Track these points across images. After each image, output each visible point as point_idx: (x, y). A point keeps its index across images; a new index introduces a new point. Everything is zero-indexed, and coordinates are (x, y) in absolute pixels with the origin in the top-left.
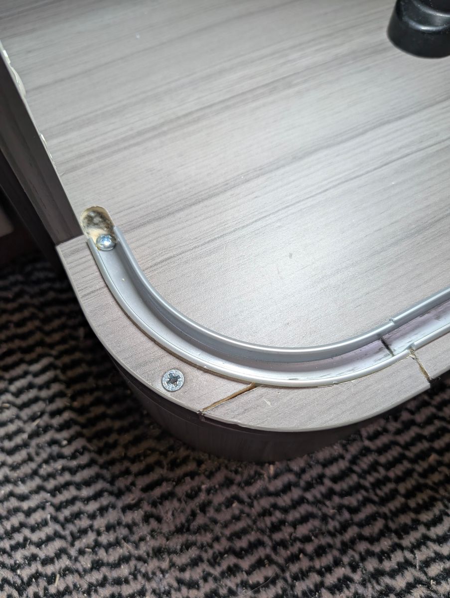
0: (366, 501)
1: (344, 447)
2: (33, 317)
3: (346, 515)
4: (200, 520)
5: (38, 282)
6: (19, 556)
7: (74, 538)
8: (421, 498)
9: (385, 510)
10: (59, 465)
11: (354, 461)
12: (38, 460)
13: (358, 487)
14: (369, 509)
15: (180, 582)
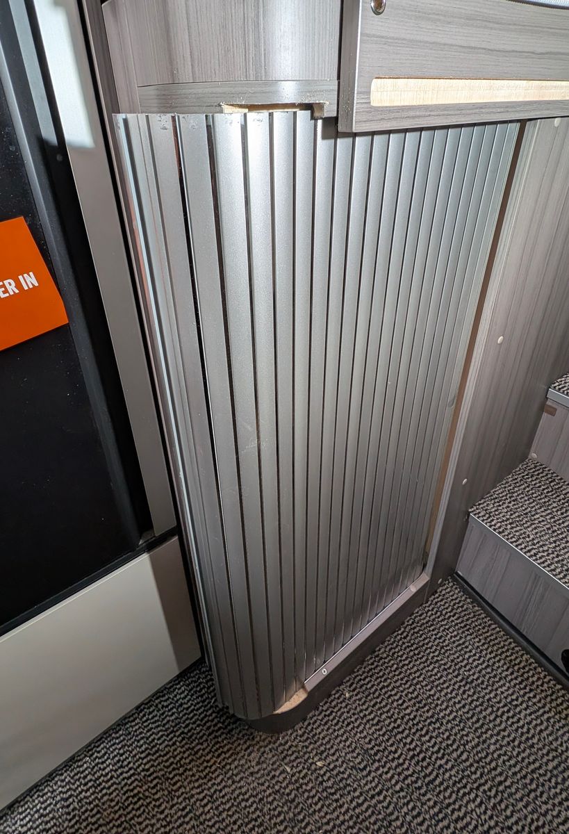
0: (311, 743)
1: (303, 724)
2: (204, 687)
3: (305, 749)
4: (263, 759)
5: (204, 672)
6: (210, 784)
7: (226, 773)
8: (327, 739)
9: (316, 746)
10: (217, 746)
11: (306, 728)
12: (211, 745)
13: (308, 738)
14: (312, 746)
15: (258, 784)
